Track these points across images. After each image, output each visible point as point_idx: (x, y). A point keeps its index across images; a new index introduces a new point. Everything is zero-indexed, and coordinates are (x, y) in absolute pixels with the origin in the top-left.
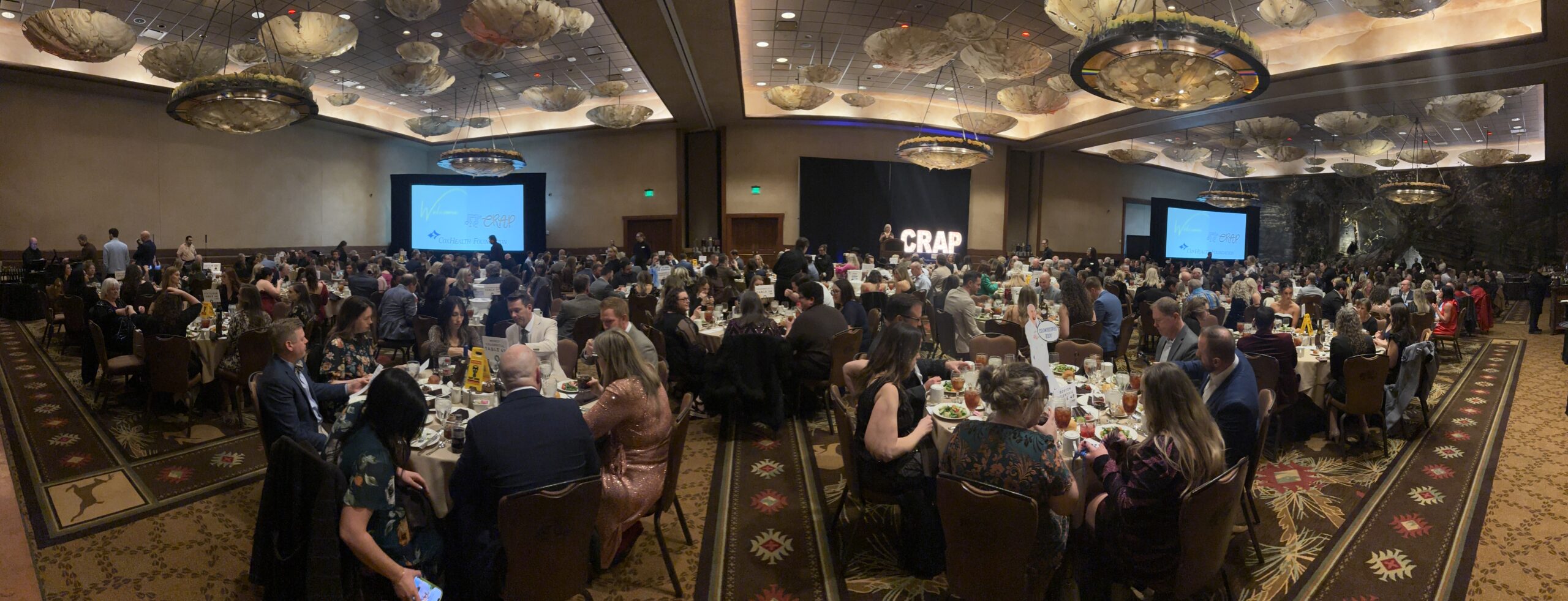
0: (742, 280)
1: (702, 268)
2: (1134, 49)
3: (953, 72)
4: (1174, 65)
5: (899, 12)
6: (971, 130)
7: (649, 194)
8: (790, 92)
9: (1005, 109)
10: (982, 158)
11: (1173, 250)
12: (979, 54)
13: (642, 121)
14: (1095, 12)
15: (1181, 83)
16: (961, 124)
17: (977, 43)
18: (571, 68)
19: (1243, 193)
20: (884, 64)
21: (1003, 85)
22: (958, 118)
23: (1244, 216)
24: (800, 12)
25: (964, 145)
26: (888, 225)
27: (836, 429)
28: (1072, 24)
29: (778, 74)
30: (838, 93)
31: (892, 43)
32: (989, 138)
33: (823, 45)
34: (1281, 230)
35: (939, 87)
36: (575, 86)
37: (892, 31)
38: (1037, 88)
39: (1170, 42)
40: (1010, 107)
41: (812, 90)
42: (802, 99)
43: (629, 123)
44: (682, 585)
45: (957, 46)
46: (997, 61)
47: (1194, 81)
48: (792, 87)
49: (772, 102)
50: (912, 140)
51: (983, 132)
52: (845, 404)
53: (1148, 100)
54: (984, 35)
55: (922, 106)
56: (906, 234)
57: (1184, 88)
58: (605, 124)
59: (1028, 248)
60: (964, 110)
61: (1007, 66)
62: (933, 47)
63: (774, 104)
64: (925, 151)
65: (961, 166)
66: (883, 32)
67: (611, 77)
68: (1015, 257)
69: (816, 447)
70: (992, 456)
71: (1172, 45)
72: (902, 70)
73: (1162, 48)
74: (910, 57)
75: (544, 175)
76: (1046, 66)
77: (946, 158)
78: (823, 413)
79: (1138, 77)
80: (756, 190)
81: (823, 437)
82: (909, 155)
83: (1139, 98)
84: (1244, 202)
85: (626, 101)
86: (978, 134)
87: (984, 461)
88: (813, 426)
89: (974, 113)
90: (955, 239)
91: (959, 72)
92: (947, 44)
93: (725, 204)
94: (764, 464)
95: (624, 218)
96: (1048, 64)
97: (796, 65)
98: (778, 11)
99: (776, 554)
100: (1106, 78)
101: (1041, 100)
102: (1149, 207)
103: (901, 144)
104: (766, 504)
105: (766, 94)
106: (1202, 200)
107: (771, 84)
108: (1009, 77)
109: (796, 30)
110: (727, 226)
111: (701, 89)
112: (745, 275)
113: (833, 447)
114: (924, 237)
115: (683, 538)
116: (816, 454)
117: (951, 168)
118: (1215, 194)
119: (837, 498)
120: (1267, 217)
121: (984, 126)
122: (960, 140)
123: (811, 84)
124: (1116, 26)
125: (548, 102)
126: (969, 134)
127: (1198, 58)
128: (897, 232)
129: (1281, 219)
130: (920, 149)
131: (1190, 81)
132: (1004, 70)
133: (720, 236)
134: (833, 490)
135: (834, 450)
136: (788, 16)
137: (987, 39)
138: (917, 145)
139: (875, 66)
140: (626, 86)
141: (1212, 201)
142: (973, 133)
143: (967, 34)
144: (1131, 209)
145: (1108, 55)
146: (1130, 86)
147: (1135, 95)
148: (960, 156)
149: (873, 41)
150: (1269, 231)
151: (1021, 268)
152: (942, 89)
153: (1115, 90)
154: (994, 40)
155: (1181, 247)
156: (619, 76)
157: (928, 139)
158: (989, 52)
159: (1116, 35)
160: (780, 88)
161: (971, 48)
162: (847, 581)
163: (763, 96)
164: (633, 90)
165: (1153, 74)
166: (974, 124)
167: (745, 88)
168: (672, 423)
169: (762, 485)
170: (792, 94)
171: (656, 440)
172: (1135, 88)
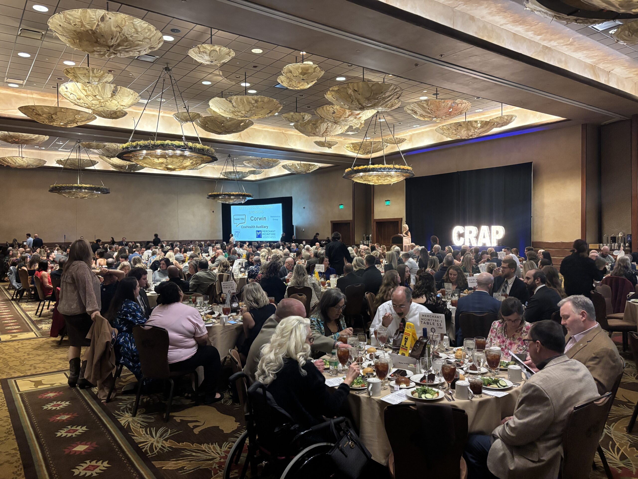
7: (341, 207)
56: (456, 230)
90: (497, 232)
93: (373, 212)
95: (331, 222)
114: (471, 232)
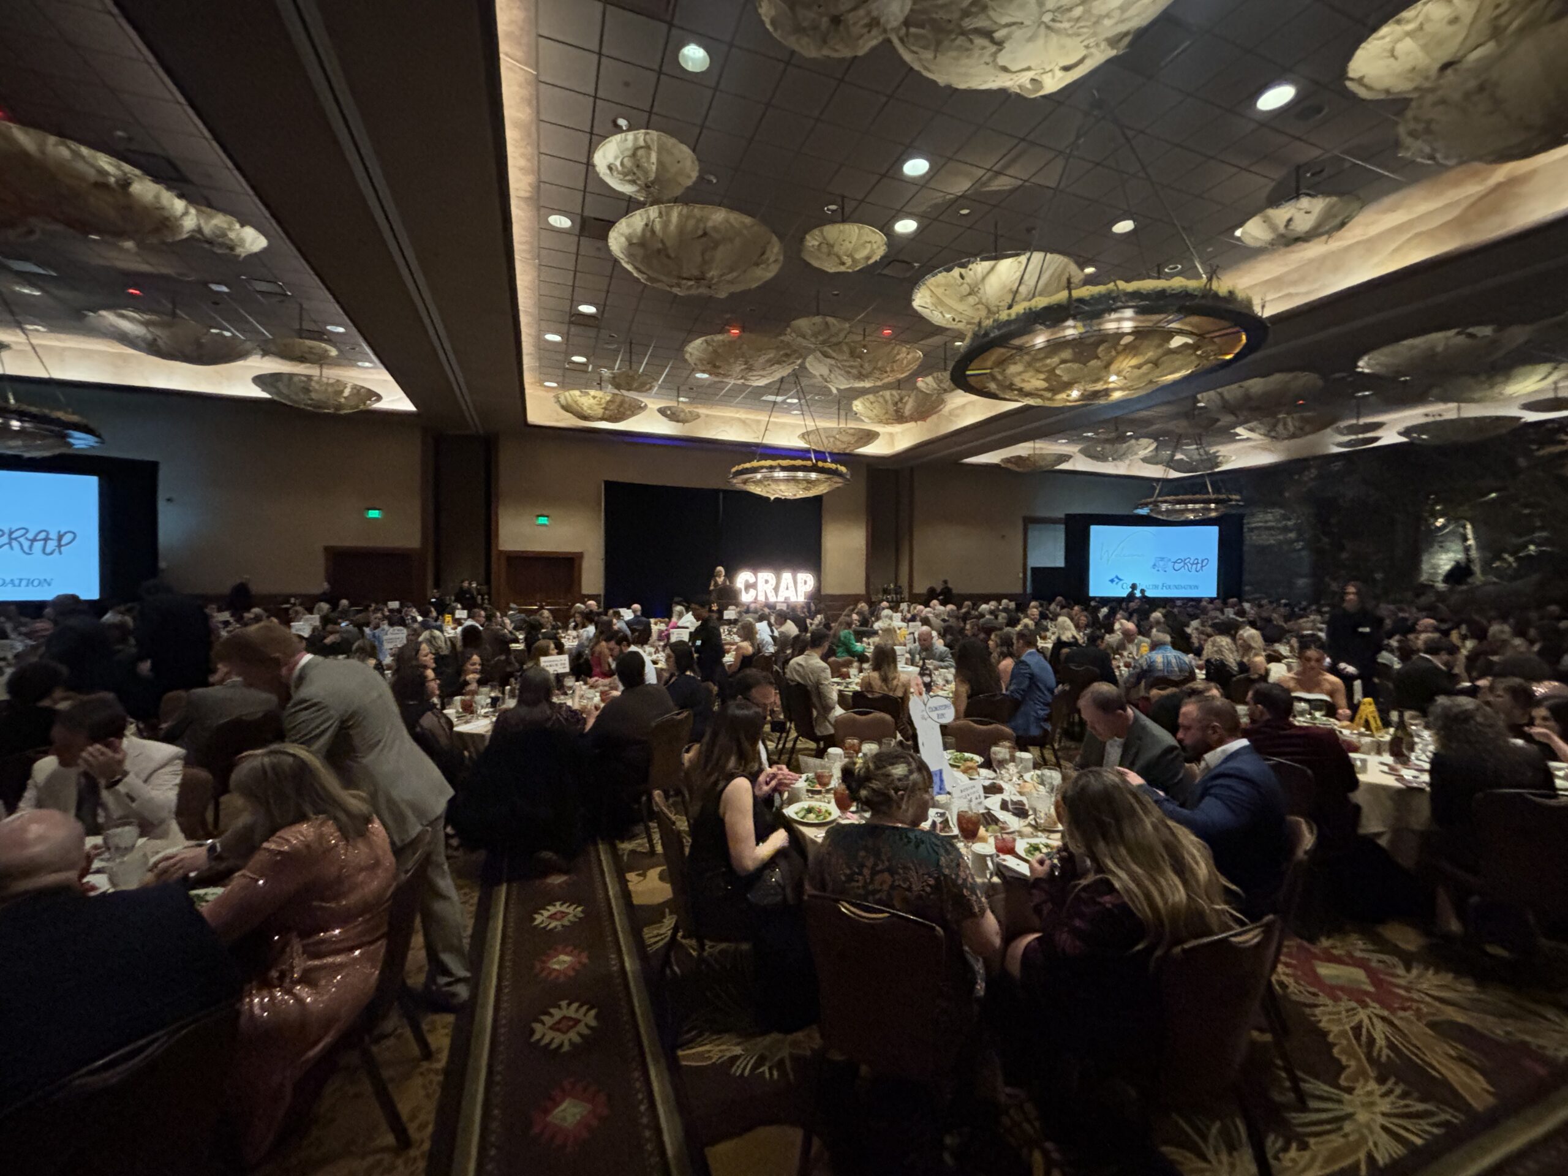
0: (520, 646)
1: (460, 629)
2: (1040, 340)
3: (797, 382)
4: (1101, 348)
5: (728, 316)
6: (822, 449)
8: (591, 400)
9: (862, 421)
10: (838, 483)
11: (1099, 586)
12: (829, 361)
13: (362, 407)
14: (980, 299)
15: (1114, 367)
16: (809, 443)
17: (826, 349)
18: (217, 300)
19: (1213, 496)
20: (710, 374)
21: (863, 392)
22: (804, 436)
23: (1215, 530)
24: (602, 308)
25: (814, 469)
26: (720, 568)
27: (659, 849)
28: (948, 316)
29: (572, 377)
30: (653, 403)
31: (720, 351)
32: (841, 457)
33: (633, 349)
34: (1285, 547)
35: (779, 399)
36: (228, 330)
37: (720, 337)
38: (904, 393)
39: (1095, 321)
40: (869, 418)
41: (618, 399)
42: (605, 409)
43: (339, 407)
44: (412, 1129)
45: (802, 353)
46: (851, 367)
47: (1134, 362)
48: (592, 392)
49: (567, 408)
50: (748, 465)
51: (836, 451)
52: (671, 812)
53: (1063, 396)
54: (834, 340)
55: (758, 422)
56: (743, 577)
57: (1118, 374)
58: (291, 400)
59: (898, 591)
60: (811, 425)
61: (864, 372)
62: (772, 355)
63: (567, 411)
64: (765, 478)
65: (811, 494)
66: (709, 337)
67: (302, 333)
68: (885, 604)
69: (631, 876)
70: (876, 865)
71: (1100, 324)
72: (733, 382)
73: (1082, 330)
74: (743, 367)
75: (153, 466)
76: (914, 366)
77: (792, 485)
78: (641, 827)
79: (1047, 371)
80: (543, 520)
81: (641, 862)
82: (745, 482)
83: (1049, 395)
84: (1216, 510)
85: (332, 374)
86: (830, 454)
87: (866, 872)
88: (626, 846)
89: (825, 429)
90: (805, 583)
91: (804, 382)
92: (788, 352)
93: (497, 536)
94: (552, 910)
95: (327, 550)
96: (918, 363)
97: (597, 367)
98: (574, 302)
99: (573, 1035)
100: (1000, 377)
101: (909, 407)
102: (1063, 527)
103: (734, 470)
104: (556, 967)
105: (557, 398)
106: (1144, 511)
107: (564, 385)
108: (867, 384)
109: (598, 327)
110: (499, 569)
111: (461, 380)
112: (526, 639)
113: (654, 873)
114: (767, 582)
115: (416, 1050)
116: (631, 886)
117: (798, 496)
118: (1165, 502)
119: (661, 944)
120: (1257, 528)
121: (838, 443)
122: (809, 463)
123: (616, 391)
124: (1013, 316)
125: (160, 342)
126: (820, 455)
127: (1137, 333)
128: (730, 574)
129: (1286, 529)
130: (759, 476)
131: (1127, 363)
132: (861, 377)
133: (488, 581)
134: (655, 932)
135: (657, 877)
136: (587, 309)
137: (840, 343)
138: (755, 470)
139: (699, 375)
140: (334, 352)
141: (1161, 513)
142: (824, 453)
143: (813, 340)
144: (1034, 534)
145: (1002, 350)
146: (1036, 382)
147: (1042, 393)
148: (809, 481)
149: (696, 347)
150: (1263, 550)
151: (891, 618)
152: (784, 402)
153: (1013, 390)
154: (847, 343)
155: (1112, 581)
156: (320, 335)
157: (769, 463)
158: (840, 357)
159: (1013, 327)
160: (577, 393)
161: (819, 354)
162: (680, 1053)
163: (553, 400)
164: (347, 359)
165: (1069, 365)
166: (825, 441)
167: (527, 386)
168: (395, 877)
169: (550, 941)
170: (592, 401)
171: (366, 908)
172: (1044, 385)
